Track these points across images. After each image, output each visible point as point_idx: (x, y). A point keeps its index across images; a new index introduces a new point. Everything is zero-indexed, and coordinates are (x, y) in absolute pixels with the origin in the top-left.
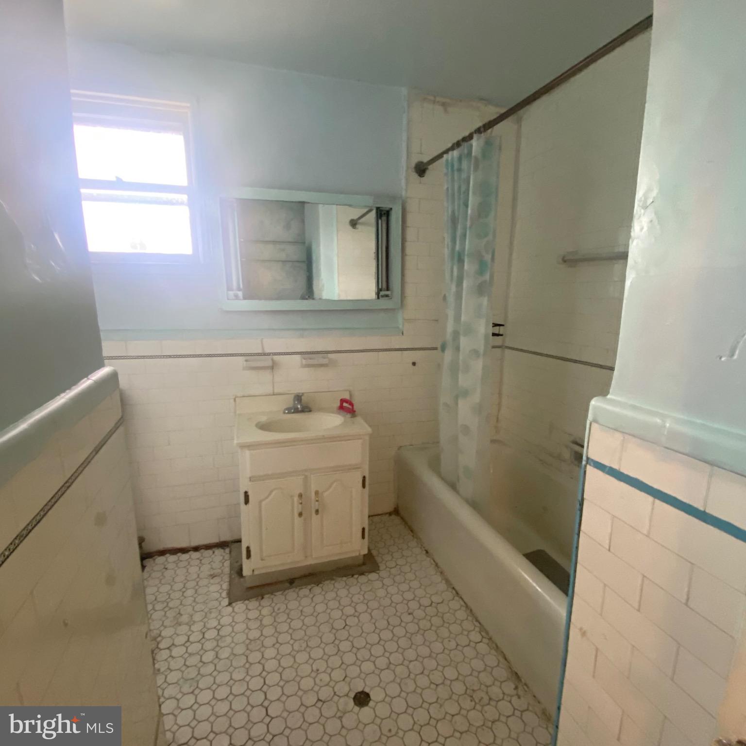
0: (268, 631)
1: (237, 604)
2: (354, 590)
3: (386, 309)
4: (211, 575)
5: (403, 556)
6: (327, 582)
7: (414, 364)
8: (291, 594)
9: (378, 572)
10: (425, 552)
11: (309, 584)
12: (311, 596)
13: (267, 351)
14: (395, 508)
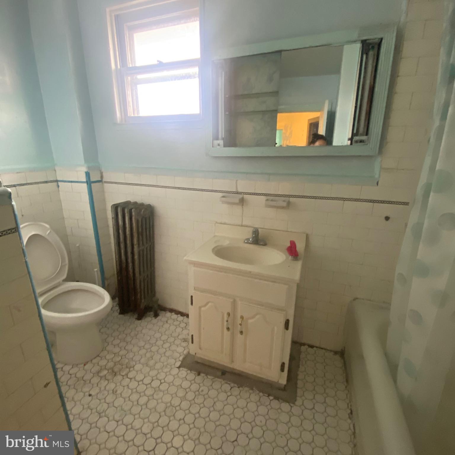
0: (185, 405)
1: (183, 370)
2: (262, 410)
3: (360, 156)
4: (184, 339)
5: (325, 402)
6: (246, 389)
7: (387, 218)
8: (218, 383)
9: (292, 405)
10: (350, 411)
11: (234, 382)
12: (229, 394)
13: (240, 190)
14: (342, 350)
